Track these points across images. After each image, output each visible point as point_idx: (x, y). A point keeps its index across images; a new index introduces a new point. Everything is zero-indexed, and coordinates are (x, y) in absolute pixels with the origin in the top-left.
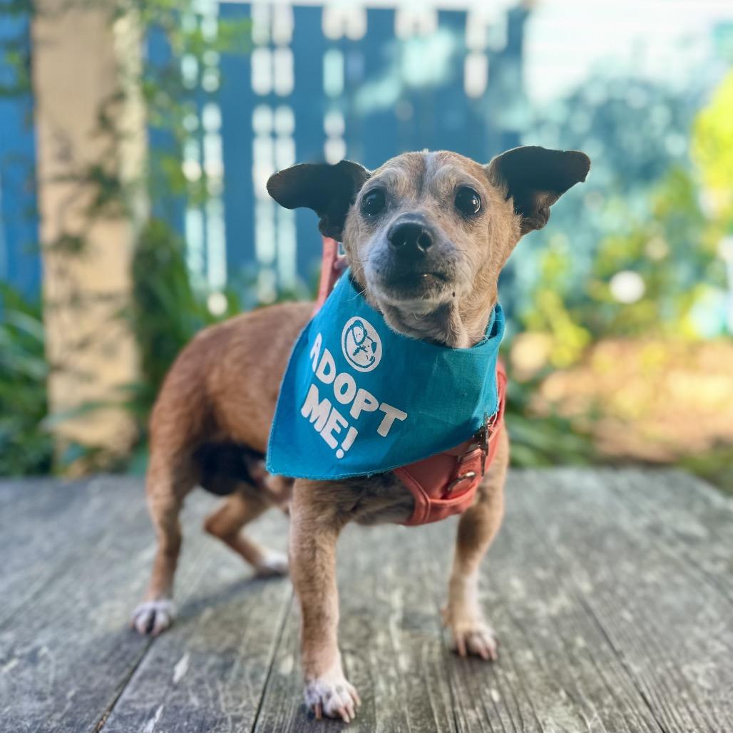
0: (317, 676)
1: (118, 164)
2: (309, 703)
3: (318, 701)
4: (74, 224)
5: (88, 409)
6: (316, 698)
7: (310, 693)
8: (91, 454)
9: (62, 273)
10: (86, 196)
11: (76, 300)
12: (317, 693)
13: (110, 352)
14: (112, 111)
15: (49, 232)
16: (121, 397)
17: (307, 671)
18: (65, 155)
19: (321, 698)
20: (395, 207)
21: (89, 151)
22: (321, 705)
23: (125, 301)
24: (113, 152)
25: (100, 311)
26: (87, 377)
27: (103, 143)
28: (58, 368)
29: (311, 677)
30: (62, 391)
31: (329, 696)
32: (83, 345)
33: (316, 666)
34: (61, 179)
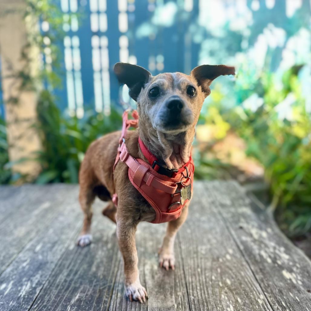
0: (130, 284)
1: (30, 70)
2: (127, 294)
3: (130, 294)
4: (15, 93)
5: (23, 160)
6: (130, 293)
7: (127, 290)
8: (24, 177)
9: (11, 111)
10: (18, 83)
11: (17, 121)
12: (130, 291)
13: (30, 139)
14: (26, 51)
15: (6, 96)
16: (34, 156)
17: (127, 282)
18: (10, 68)
19: (132, 292)
20: (164, 94)
21: (18, 66)
22: (132, 295)
23: (34, 121)
24: (27, 66)
25: (25, 125)
26: (22, 149)
27: (24, 63)
28: (12, 146)
29: (128, 284)
30: (14, 154)
31: (135, 292)
32: (20, 137)
33: (130, 280)
34: (9, 77)
